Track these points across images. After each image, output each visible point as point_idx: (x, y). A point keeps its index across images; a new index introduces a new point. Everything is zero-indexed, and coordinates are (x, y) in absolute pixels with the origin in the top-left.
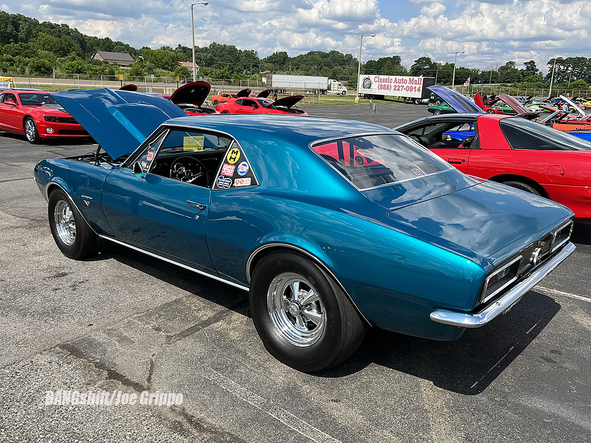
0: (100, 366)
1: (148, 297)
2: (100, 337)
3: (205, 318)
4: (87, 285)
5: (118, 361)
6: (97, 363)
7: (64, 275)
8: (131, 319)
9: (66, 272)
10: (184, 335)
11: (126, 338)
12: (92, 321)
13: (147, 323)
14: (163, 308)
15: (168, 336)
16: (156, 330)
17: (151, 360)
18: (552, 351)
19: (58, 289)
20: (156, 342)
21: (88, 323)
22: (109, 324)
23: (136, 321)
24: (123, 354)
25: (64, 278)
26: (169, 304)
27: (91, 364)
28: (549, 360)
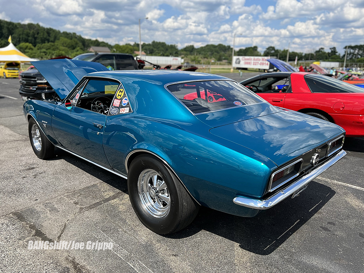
0: (32, 227)
1: (77, 183)
2: (39, 208)
3: (107, 197)
4: (43, 175)
5: (45, 224)
6: (31, 225)
7: (33, 168)
8: (63, 197)
9: (35, 167)
10: (91, 207)
11: (55, 209)
12: (38, 197)
13: (71, 199)
14: (84, 190)
15: (81, 208)
16: (75, 204)
17: (66, 224)
18: (329, 223)
19: (25, 177)
20: (72, 212)
21: (35, 199)
22: (48, 199)
23: (65, 197)
24: (49, 219)
25: (32, 171)
26: (88, 187)
27: (28, 225)
28: (325, 229)
